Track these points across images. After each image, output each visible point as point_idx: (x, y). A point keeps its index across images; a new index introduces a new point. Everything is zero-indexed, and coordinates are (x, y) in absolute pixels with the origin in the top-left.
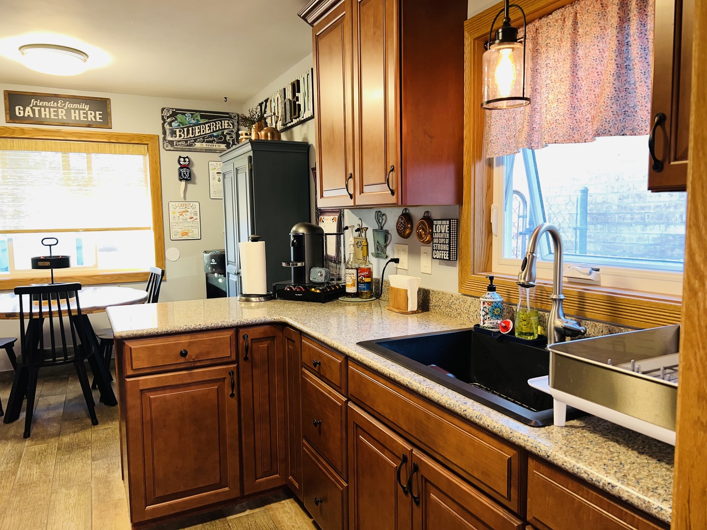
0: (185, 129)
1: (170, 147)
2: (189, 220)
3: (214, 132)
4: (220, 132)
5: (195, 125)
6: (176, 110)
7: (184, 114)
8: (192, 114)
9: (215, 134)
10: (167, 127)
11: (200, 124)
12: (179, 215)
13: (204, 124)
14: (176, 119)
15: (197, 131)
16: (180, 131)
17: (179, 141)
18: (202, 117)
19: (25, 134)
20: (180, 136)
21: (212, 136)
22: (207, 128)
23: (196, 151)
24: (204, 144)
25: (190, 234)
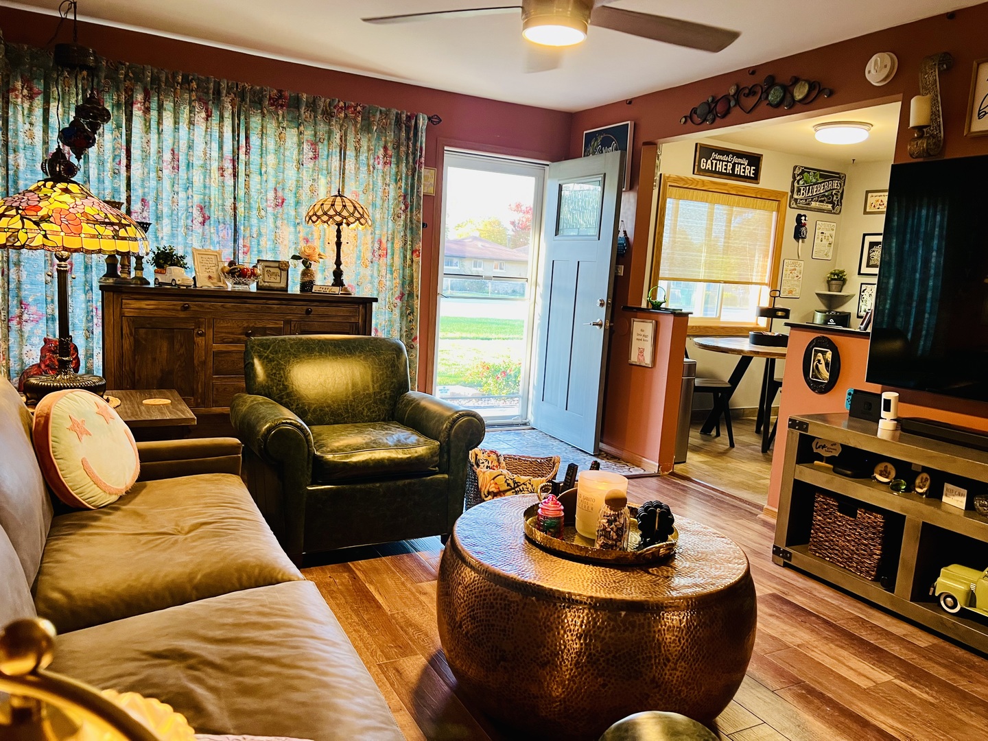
0: (807, 188)
1: (794, 206)
2: (796, 279)
3: (826, 191)
4: (830, 192)
5: (814, 185)
6: (805, 168)
7: (809, 172)
8: (814, 173)
9: (826, 194)
10: (796, 185)
11: (818, 184)
12: (789, 272)
13: (821, 183)
14: (803, 178)
15: (815, 190)
16: (804, 189)
17: (801, 200)
18: (821, 176)
19: (704, 186)
20: (803, 194)
21: (824, 196)
22: (822, 188)
23: (811, 210)
24: (818, 203)
25: (794, 293)
